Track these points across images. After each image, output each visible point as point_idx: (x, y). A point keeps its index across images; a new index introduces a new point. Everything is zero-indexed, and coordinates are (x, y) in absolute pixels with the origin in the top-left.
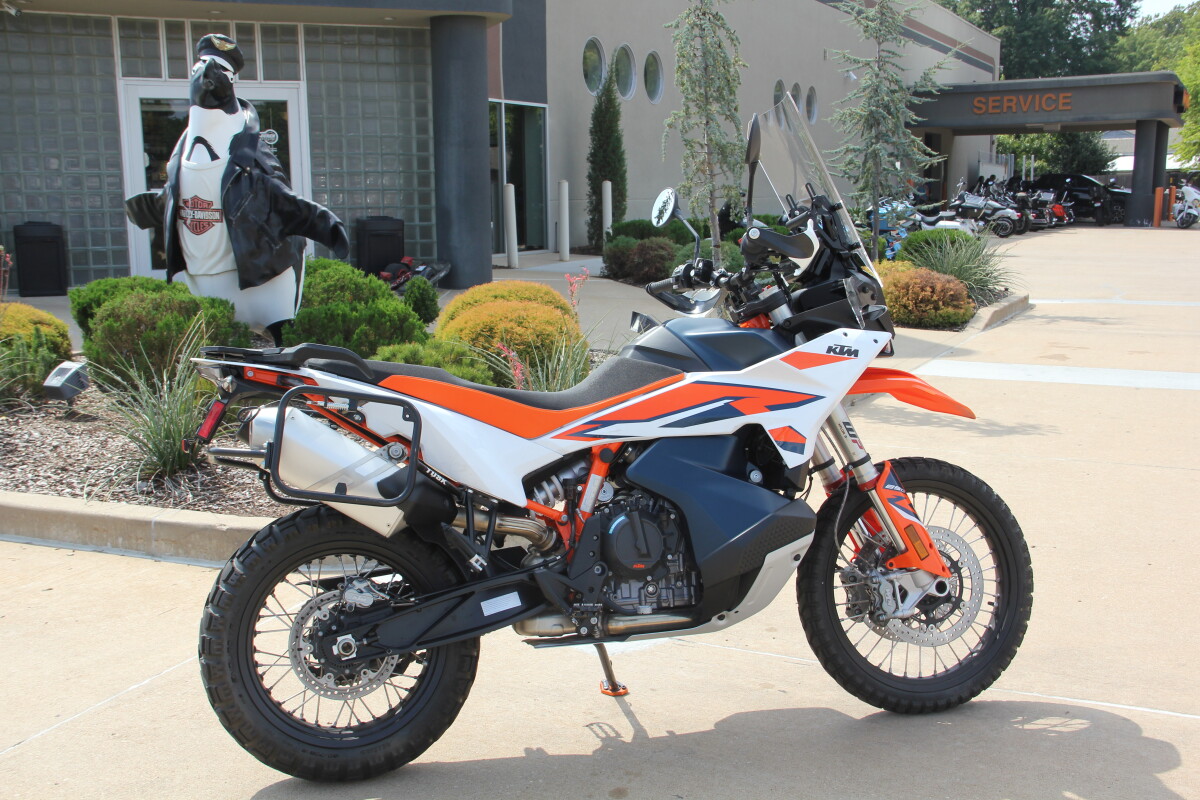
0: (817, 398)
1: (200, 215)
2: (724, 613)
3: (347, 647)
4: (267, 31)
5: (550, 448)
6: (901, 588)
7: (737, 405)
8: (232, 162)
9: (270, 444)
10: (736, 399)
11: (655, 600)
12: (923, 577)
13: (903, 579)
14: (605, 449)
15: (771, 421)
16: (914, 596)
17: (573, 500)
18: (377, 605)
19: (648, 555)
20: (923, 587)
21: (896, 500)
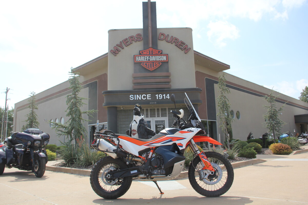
0: (185, 138)
1: (134, 132)
2: (170, 175)
3: (109, 176)
4: (162, 109)
5: (143, 147)
6: (205, 173)
7: (172, 140)
8: (139, 124)
9: (98, 143)
11: (160, 173)
12: (209, 171)
13: (205, 171)
14: (152, 148)
15: (177, 142)
16: (208, 175)
17: (147, 156)
18: (114, 170)
19: (157, 164)
20: (209, 173)
21: (203, 157)
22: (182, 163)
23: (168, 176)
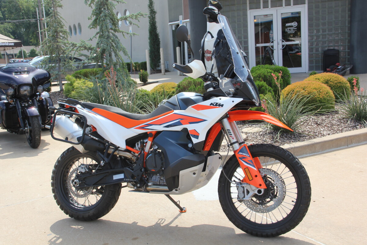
0: (205, 120)
1: (209, 55)
2: (176, 189)
3: (76, 183)
5: (134, 132)
6: (247, 190)
8: (217, 38)
10: (182, 119)
11: (162, 182)
12: (254, 187)
16: (252, 193)
17: (143, 148)
19: (156, 167)
20: (253, 190)
21: (243, 158)
22: (196, 170)
23: (174, 190)
